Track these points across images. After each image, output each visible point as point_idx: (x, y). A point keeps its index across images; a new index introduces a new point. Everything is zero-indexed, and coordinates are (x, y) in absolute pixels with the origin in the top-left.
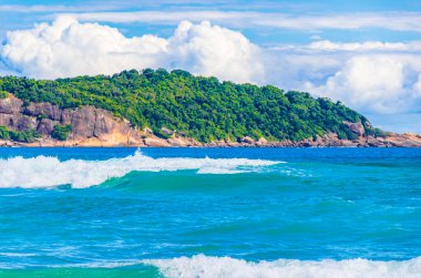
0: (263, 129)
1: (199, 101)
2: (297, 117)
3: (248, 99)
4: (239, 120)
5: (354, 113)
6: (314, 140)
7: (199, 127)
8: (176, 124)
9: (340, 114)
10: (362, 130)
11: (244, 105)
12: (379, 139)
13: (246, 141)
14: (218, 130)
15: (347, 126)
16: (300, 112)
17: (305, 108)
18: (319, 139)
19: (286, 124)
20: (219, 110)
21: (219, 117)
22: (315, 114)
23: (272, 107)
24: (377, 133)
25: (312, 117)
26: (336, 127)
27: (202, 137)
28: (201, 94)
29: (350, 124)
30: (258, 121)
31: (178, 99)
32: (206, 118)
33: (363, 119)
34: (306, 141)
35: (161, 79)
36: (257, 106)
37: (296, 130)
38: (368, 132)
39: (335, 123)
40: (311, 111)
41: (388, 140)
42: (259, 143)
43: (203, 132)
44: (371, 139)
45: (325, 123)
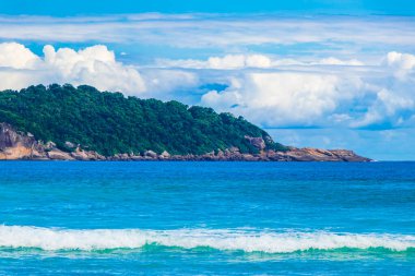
0: (166, 143)
1: (105, 116)
2: (199, 132)
3: (152, 114)
4: (143, 134)
5: (255, 128)
6: (216, 154)
7: (103, 141)
8: (79, 138)
9: (242, 129)
10: (263, 144)
11: (148, 120)
12: (280, 153)
13: (149, 155)
14: (121, 144)
15: (248, 140)
16: (202, 127)
17: (208, 123)
18: (221, 153)
19: (188, 138)
20: (123, 125)
21: (123, 131)
22: (217, 129)
23: (175, 122)
24: (278, 147)
25: (215, 132)
26: (238, 141)
27: (106, 150)
28: (105, 108)
29: (251, 139)
30: (161, 135)
31: (83, 114)
32: (110, 132)
33: (264, 134)
34: (208, 155)
35: (68, 94)
36: (160, 121)
37: (198, 144)
38: (270, 146)
39: (236, 138)
40: (213, 125)
41: (289, 154)
42: (162, 156)
43: (107, 146)
44: (272, 153)
45: (227, 137)
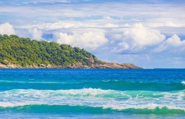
0: (49, 61)
1: (22, 49)
2: (64, 56)
3: (43, 48)
4: (39, 57)
5: (90, 54)
6: (72, 66)
7: (21, 60)
8: (11, 59)
9: (84, 54)
10: (93, 61)
11: (42, 50)
12: (100, 65)
13: (42, 66)
14: (29, 61)
15: (86, 60)
16: (66, 53)
17: (67, 51)
18: (74, 65)
19: (60, 58)
20: (30, 52)
21: (30, 55)
22: (72, 54)
23: (54, 51)
24: (100, 63)
25: (71, 56)
26: (82, 60)
27: (22, 64)
28: (22, 45)
29: (88, 58)
30: (47, 57)
31: (12, 47)
32: (24, 56)
33: (94, 57)
34: (68, 66)
35: (5, 39)
36: (47, 51)
37: (64, 61)
38: (96, 62)
39: (81, 58)
40: (71, 53)
41: (105, 65)
42: (48, 67)
43: (23, 62)
44: (97, 65)
45: (77, 58)
